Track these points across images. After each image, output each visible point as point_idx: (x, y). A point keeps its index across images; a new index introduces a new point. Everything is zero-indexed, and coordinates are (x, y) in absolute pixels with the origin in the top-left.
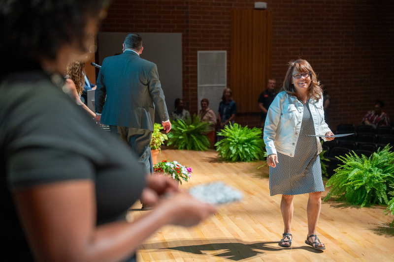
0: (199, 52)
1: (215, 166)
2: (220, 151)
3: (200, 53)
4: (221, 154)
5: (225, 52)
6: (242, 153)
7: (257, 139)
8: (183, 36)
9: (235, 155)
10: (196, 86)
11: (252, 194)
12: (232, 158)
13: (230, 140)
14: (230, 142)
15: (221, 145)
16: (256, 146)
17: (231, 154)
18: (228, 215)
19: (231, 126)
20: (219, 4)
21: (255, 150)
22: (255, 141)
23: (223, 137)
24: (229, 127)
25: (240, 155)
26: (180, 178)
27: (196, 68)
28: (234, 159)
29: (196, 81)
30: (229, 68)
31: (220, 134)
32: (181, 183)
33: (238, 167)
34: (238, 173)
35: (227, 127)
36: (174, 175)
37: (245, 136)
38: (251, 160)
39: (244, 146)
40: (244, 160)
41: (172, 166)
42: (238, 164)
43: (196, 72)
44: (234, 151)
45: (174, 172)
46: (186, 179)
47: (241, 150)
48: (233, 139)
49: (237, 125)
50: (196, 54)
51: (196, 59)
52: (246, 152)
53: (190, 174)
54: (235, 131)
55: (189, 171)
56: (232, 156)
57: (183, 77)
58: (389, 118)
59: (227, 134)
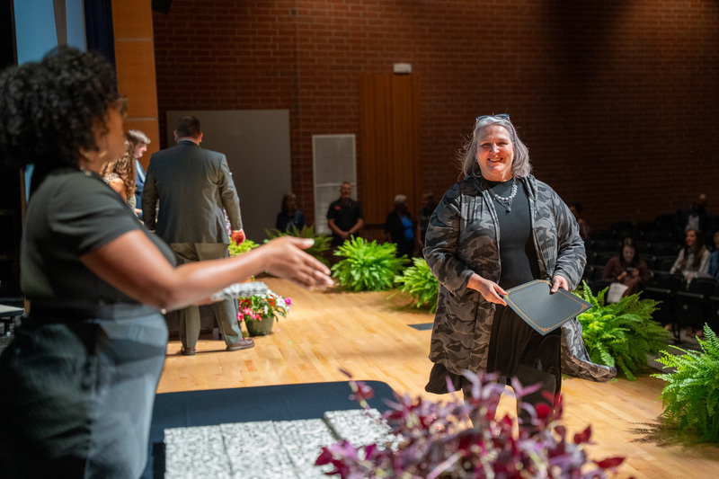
0: (314, 137)
1: (331, 298)
2: (338, 277)
3: (316, 139)
4: (340, 281)
5: (353, 136)
6: (368, 280)
7: (390, 259)
8: (291, 114)
9: (358, 282)
10: (312, 186)
11: (374, 332)
12: (354, 286)
13: (352, 261)
14: (352, 263)
15: (340, 269)
16: (390, 268)
17: (354, 280)
18: (336, 359)
19: (353, 241)
20: (343, 68)
21: (387, 275)
22: (386, 262)
23: (343, 258)
24: (351, 243)
25: (366, 282)
26: (275, 312)
27: (311, 159)
28: (358, 288)
29: (311, 179)
30: (358, 158)
31: (338, 253)
32: (277, 319)
33: (361, 298)
34: (360, 306)
35: (347, 243)
36: (266, 308)
37: (373, 255)
38: (382, 288)
39: (371, 269)
40: (372, 289)
41: (264, 297)
42: (363, 295)
43: (311, 166)
44: (357, 277)
45: (266, 304)
46: (284, 314)
47: (367, 274)
48: (356, 260)
49: (362, 239)
50: (310, 140)
51: (310, 147)
52: (374, 278)
53: (288, 307)
54: (359, 247)
55: (288, 303)
56: (354, 284)
57: (293, 173)
58: (588, 228)
59: (348, 253)
